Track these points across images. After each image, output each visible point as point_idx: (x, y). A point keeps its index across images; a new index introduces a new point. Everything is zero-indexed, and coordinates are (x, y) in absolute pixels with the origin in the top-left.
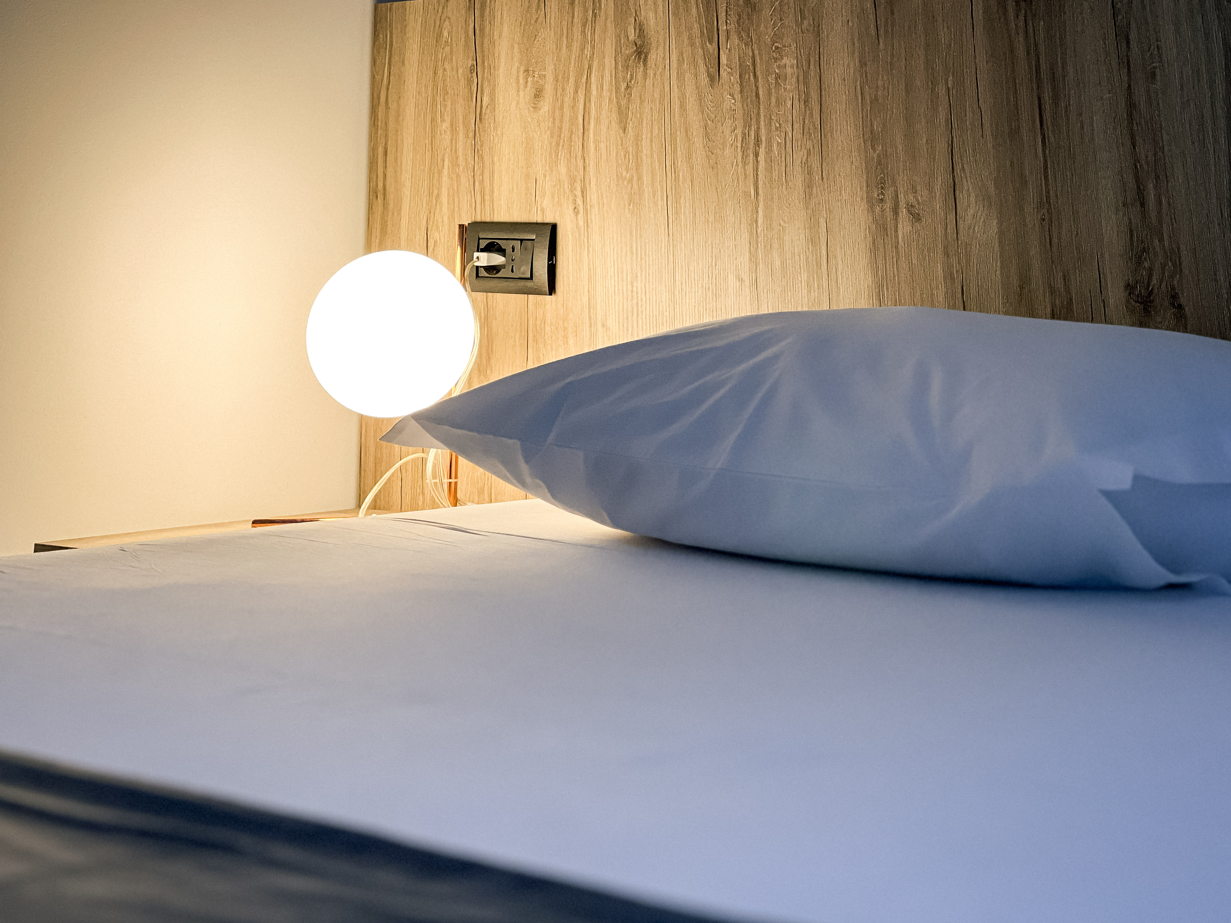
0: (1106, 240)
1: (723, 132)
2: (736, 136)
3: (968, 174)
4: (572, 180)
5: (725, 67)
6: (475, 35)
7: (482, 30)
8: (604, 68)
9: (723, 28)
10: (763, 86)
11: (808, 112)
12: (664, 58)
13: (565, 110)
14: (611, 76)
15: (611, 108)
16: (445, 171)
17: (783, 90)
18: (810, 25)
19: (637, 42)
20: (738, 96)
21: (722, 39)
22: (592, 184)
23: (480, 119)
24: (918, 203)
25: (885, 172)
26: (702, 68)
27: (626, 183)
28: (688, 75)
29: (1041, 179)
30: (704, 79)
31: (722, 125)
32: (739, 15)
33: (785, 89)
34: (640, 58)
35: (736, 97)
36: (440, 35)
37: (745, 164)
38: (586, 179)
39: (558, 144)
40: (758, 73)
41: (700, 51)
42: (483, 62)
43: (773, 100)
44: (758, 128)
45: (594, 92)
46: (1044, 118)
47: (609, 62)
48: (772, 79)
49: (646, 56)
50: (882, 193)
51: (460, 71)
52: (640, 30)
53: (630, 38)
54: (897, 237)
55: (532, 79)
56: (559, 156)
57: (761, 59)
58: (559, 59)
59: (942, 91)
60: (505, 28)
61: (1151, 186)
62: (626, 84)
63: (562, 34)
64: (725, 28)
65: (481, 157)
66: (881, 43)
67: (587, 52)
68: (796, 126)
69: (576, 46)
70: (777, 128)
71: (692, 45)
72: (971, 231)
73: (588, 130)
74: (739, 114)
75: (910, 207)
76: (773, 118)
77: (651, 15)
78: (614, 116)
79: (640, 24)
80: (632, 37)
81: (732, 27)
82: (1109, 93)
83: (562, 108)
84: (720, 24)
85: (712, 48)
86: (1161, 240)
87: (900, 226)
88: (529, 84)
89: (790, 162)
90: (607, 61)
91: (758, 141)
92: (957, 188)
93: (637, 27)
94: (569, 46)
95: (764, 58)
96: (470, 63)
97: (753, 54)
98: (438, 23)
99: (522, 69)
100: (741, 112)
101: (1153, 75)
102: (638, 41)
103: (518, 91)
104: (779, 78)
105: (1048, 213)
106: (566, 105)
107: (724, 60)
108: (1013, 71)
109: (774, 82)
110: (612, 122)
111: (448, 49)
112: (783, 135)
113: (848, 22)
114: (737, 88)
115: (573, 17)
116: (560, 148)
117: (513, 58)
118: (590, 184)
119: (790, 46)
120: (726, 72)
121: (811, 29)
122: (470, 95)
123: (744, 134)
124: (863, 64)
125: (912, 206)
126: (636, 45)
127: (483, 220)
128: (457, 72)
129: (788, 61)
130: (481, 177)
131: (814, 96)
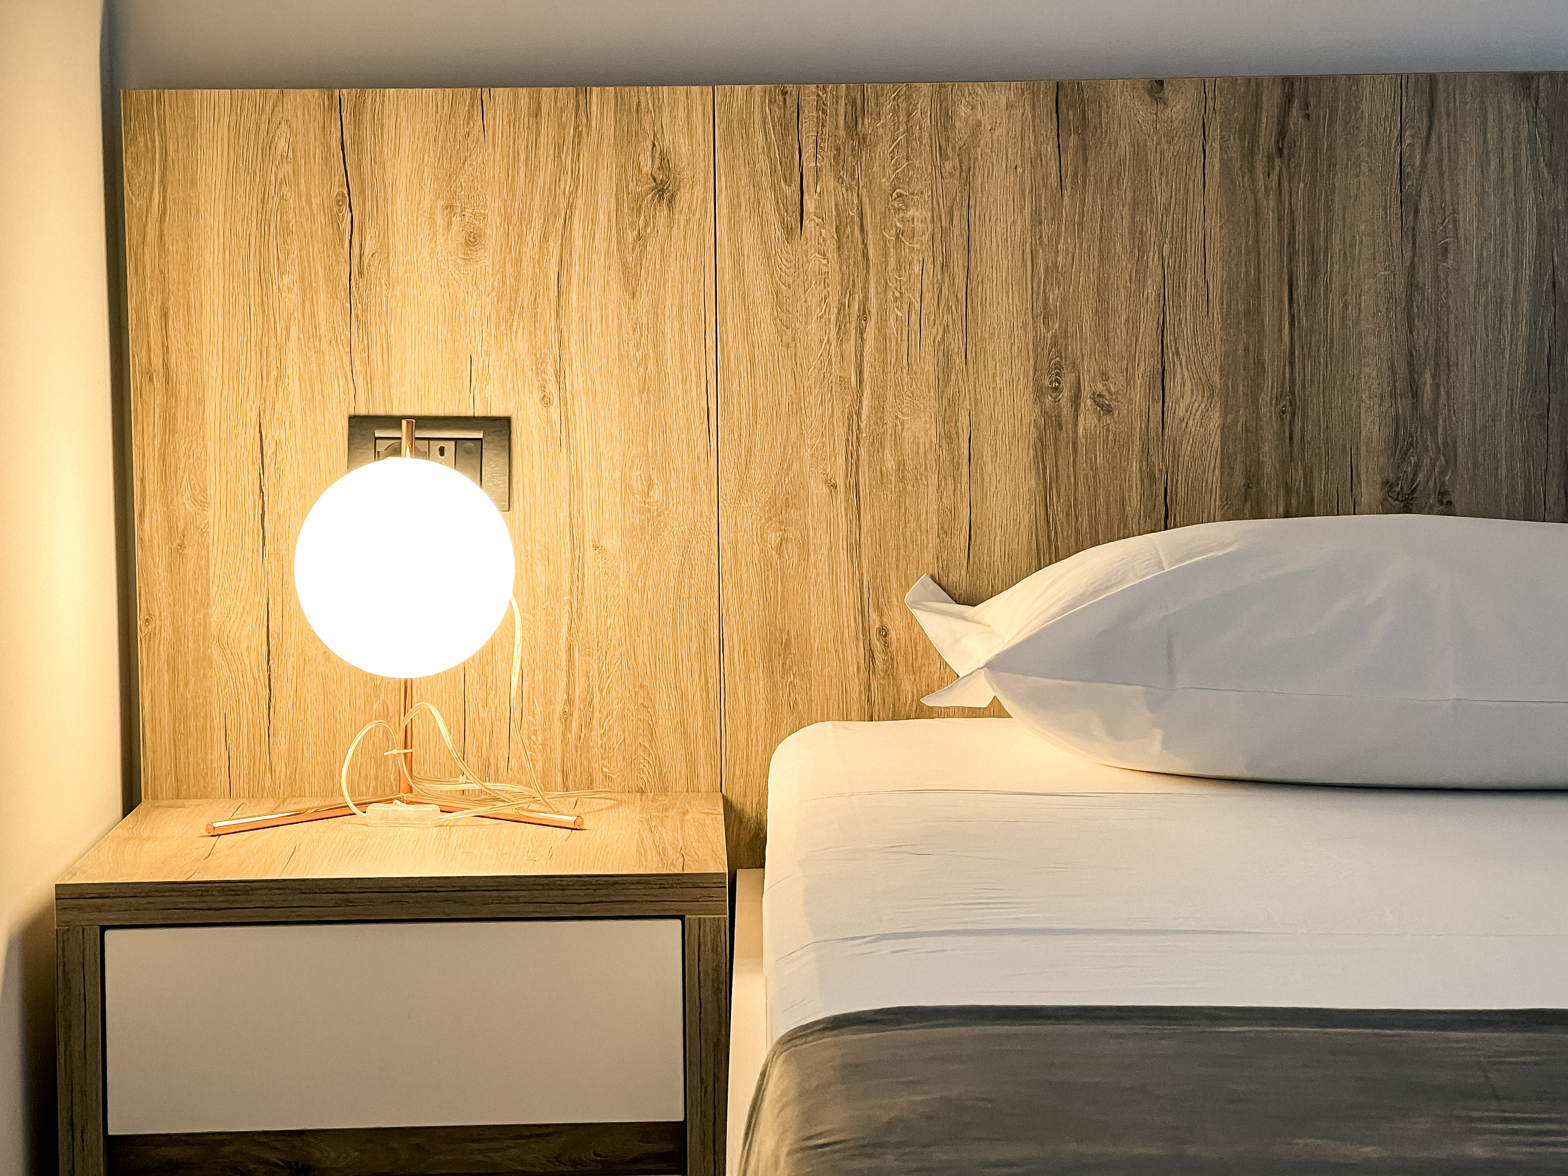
0: (1364, 434)
1: (806, 301)
2: (828, 306)
3: (1184, 361)
4: (539, 362)
5: (812, 216)
6: (343, 150)
7: (358, 142)
8: (596, 210)
9: (809, 164)
10: (874, 244)
11: (947, 279)
12: (704, 200)
13: (524, 265)
14: (609, 220)
15: (610, 266)
16: (293, 344)
17: (907, 250)
18: (954, 168)
19: (656, 176)
20: (832, 255)
21: (808, 180)
22: (574, 366)
23: (361, 273)
24: (1110, 393)
25: (1063, 354)
26: (773, 217)
27: (635, 364)
28: (746, 226)
29: (1285, 365)
30: (776, 233)
31: (805, 292)
32: (838, 150)
33: (911, 249)
34: (661, 197)
35: (829, 255)
36: (270, 145)
37: (841, 342)
38: (563, 357)
39: (511, 311)
40: (869, 227)
41: (770, 194)
42: (363, 191)
43: (892, 262)
44: (866, 297)
45: (578, 241)
46: (1295, 296)
47: (606, 202)
48: (890, 236)
49: (673, 196)
50: (1057, 381)
51: (316, 202)
52: (662, 160)
53: (644, 170)
54: (1075, 432)
55: (459, 219)
56: (514, 328)
57: (873, 209)
58: (512, 192)
59: (1153, 261)
60: (405, 140)
61: (1428, 376)
62: (636, 232)
63: (517, 158)
64: (813, 164)
65: (364, 327)
66: (1066, 198)
67: (566, 184)
68: (927, 296)
69: (543, 178)
70: (896, 299)
71: (757, 185)
72: (1184, 425)
73: (568, 292)
74: (835, 279)
75: (1097, 397)
76: (890, 284)
77: (683, 141)
78: (615, 275)
79: (662, 152)
80: (647, 168)
81: (825, 164)
82: (1385, 270)
83: (519, 261)
84: (804, 158)
85: (791, 191)
86: (1434, 433)
87: (1081, 419)
88: (455, 227)
89: (916, 340)
90: (602, 199)
91: (864, 313)
92: (1167, 375)
93: (657, 155)
94: (531, 179)
95: (878, 207)
96: (335, 190)
97: (860, 202)
98: (264, 127)
99: (441, 203)
100: (838, 278)
101: (1445, 250)
102: (659, 175)
103: (434, 234)
104: (902, 235)
105: (1291, 405)
106: (526, 259)
107: (810, 205)
108: (1257, 239)
109: (893, 238)
110: (611, 283)
111: (287, 168)
112: (906, 307)
113: (1016, 168)
114: (832, 244)
115: (538, 133)
116: (516, 316)
117: (421, 187)
118: (571, 365)
119: (922, 193)
120: (813, 223)
121: (957, 174)
122: (337, 236)
123: (841, 304)
124: (1036, 221)
125: (1100, 396)
126: (655, 180)
127: (371, 413)
128: (310, 203)
129: (918, 214)
130: (365, 355)
131: (958, 258)
